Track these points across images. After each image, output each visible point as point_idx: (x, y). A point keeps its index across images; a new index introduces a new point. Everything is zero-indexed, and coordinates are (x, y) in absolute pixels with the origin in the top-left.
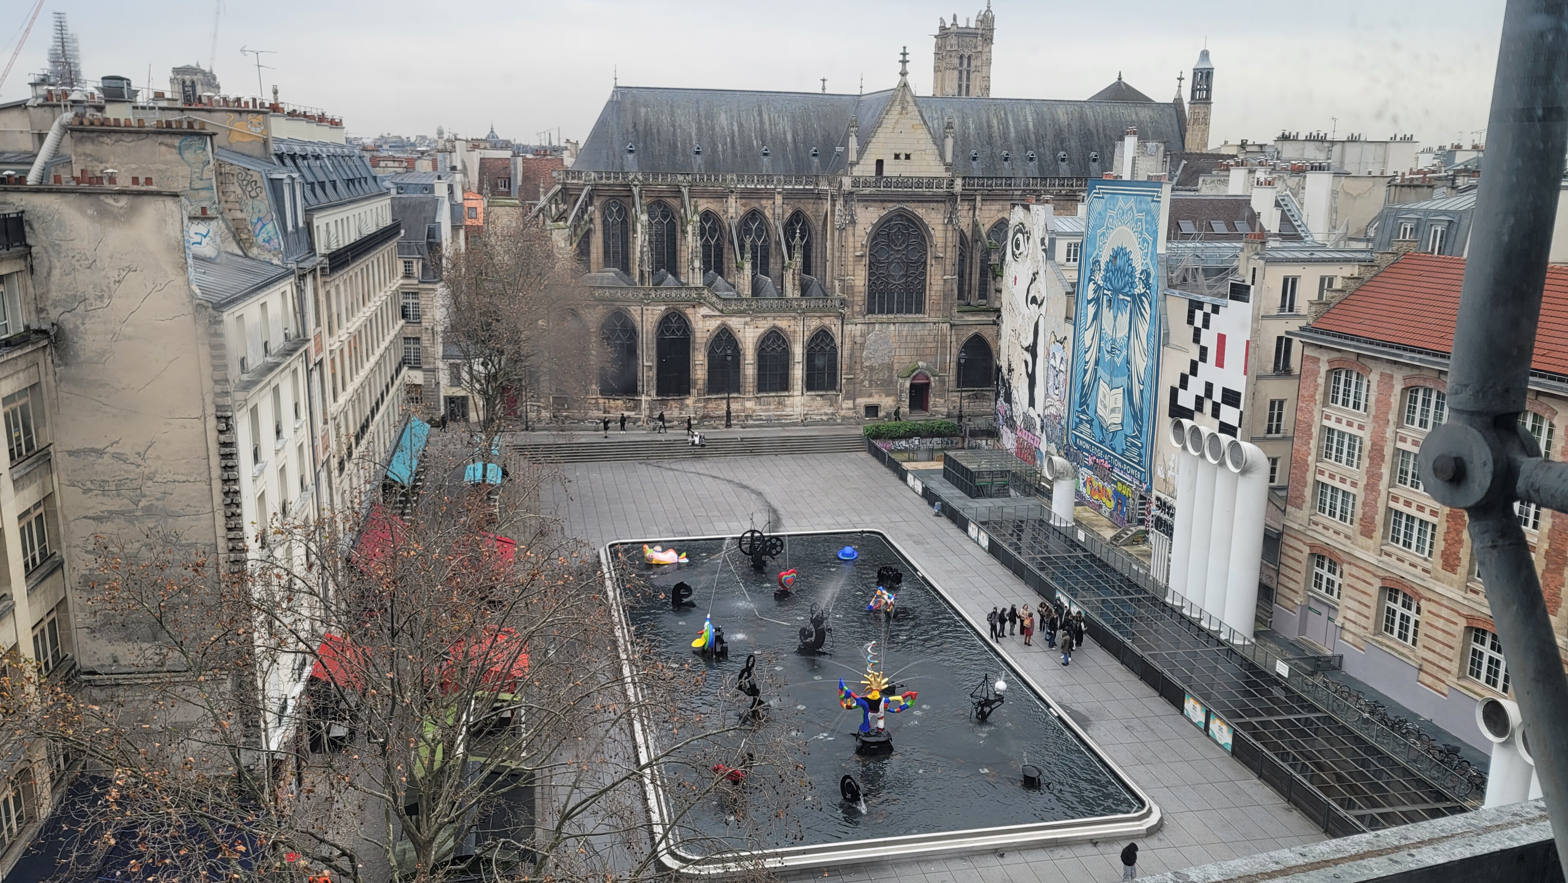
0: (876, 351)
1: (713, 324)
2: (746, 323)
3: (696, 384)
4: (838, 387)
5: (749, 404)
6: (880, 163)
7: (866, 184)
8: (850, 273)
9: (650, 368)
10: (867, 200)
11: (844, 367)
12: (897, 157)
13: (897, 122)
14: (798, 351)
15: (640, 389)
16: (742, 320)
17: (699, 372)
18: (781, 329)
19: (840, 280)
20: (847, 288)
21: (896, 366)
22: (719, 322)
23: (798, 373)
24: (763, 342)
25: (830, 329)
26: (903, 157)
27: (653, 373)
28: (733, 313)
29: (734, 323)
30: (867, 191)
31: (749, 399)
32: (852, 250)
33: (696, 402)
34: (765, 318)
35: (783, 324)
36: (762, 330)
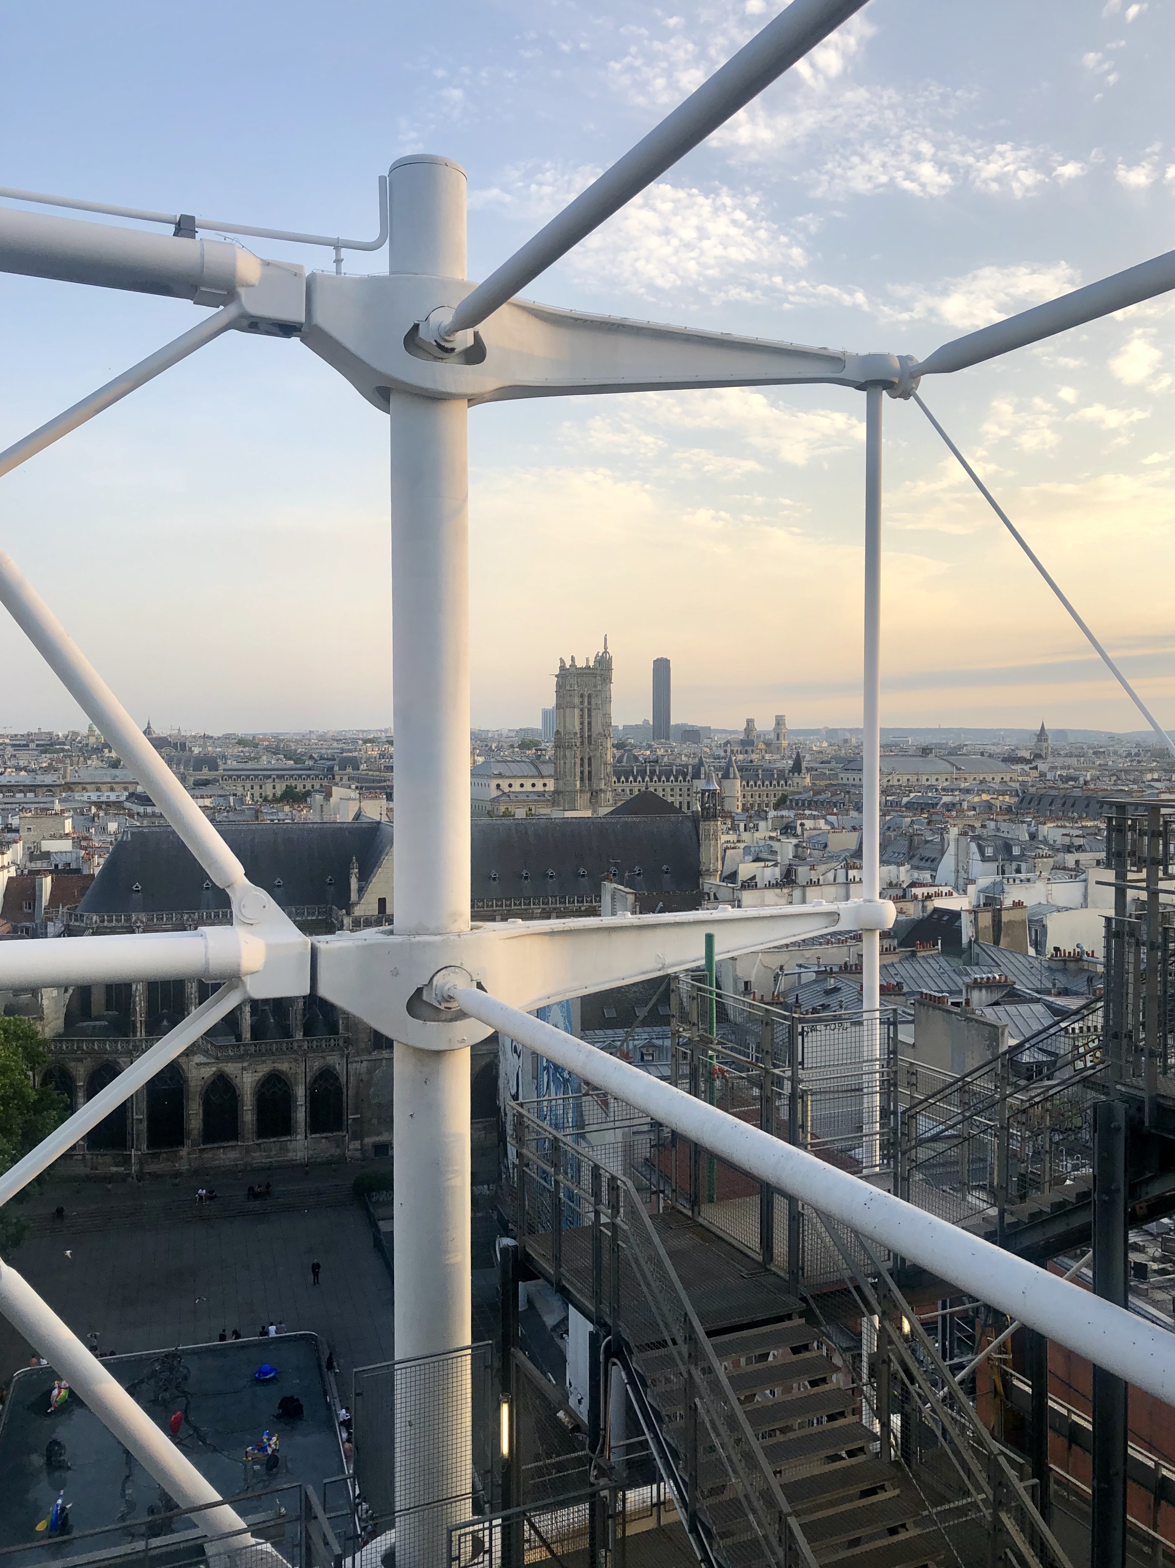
0: (384, 1087)
1: (208, 1072)
2: (243, 1069)
3: (189, 1133)
4: (344, 1127)
6: (382, 902)
7: (367, 924)
9: (140, 1121)
11: (350, 1106)
15: (129, 1143)
16: (240, 1065)
17: (193, 1122)
18: (282, 1072)
19: (344, 1018)
23: (301, 1115)
24: (263, 1085)
25: (335, 1069)
27: (144, 1126)
28: (229, 1059)
33: (189, 1154)
34: (264, 1062)
35: (284, 1067)
36: (260, 1074)
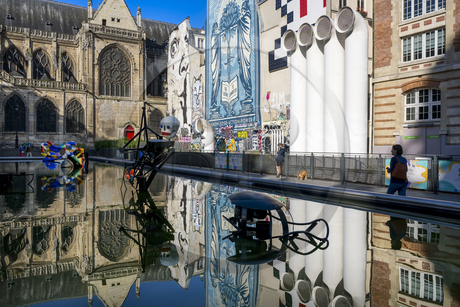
0: (106, 113)
1: (8, 92)
2: (29, 93)
5: (32, 138)
6: (104, 21)
7: (97, 28)
8: (90, 72)
10: (98, 37)
11: (88, 120)
12: (113, 20)
13: (113, 3)
14: (62, 110)
18: (50, 98)
19: (85, 75)
20: (88, 80)
21: (116, 122)
22: (12, 91)
23: (61, 122)
24: (40, 104)
25: (80, 100)
26: (116, 20)
29: (22, 92)
30: (98, 32)
31: (31, 135)
32: (90, 60)
36: (39, 98)
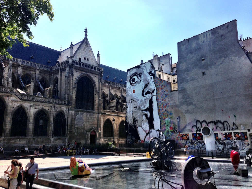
0: (79, 122)
1: (16, 105)
2: (31, 106)
3: (5, 131)
4: (66, 135)
6: (80, 59)
7: (77, 63)
8: (71, 92)
10: (77, 69)
11: (69, 126)
12: (85, 59)
13: (85, 48)
14: (52, 119)
16: (29, 104)
17: (7, 125)
18: (45, 110)
19: (68, 95)
20: (70, 98)
21: (85, 128)
22: (19, 104)
23: (51, 128)
24: (38, 114)
25: (64, 112)
26: (86, 59)
28: (25, 100)
29: (26, 105)
30: (77, 66)
32: (72, 84)
33: (5, 139)
34: (39, 105)
35: (47, 108)
36: (37, 110)
